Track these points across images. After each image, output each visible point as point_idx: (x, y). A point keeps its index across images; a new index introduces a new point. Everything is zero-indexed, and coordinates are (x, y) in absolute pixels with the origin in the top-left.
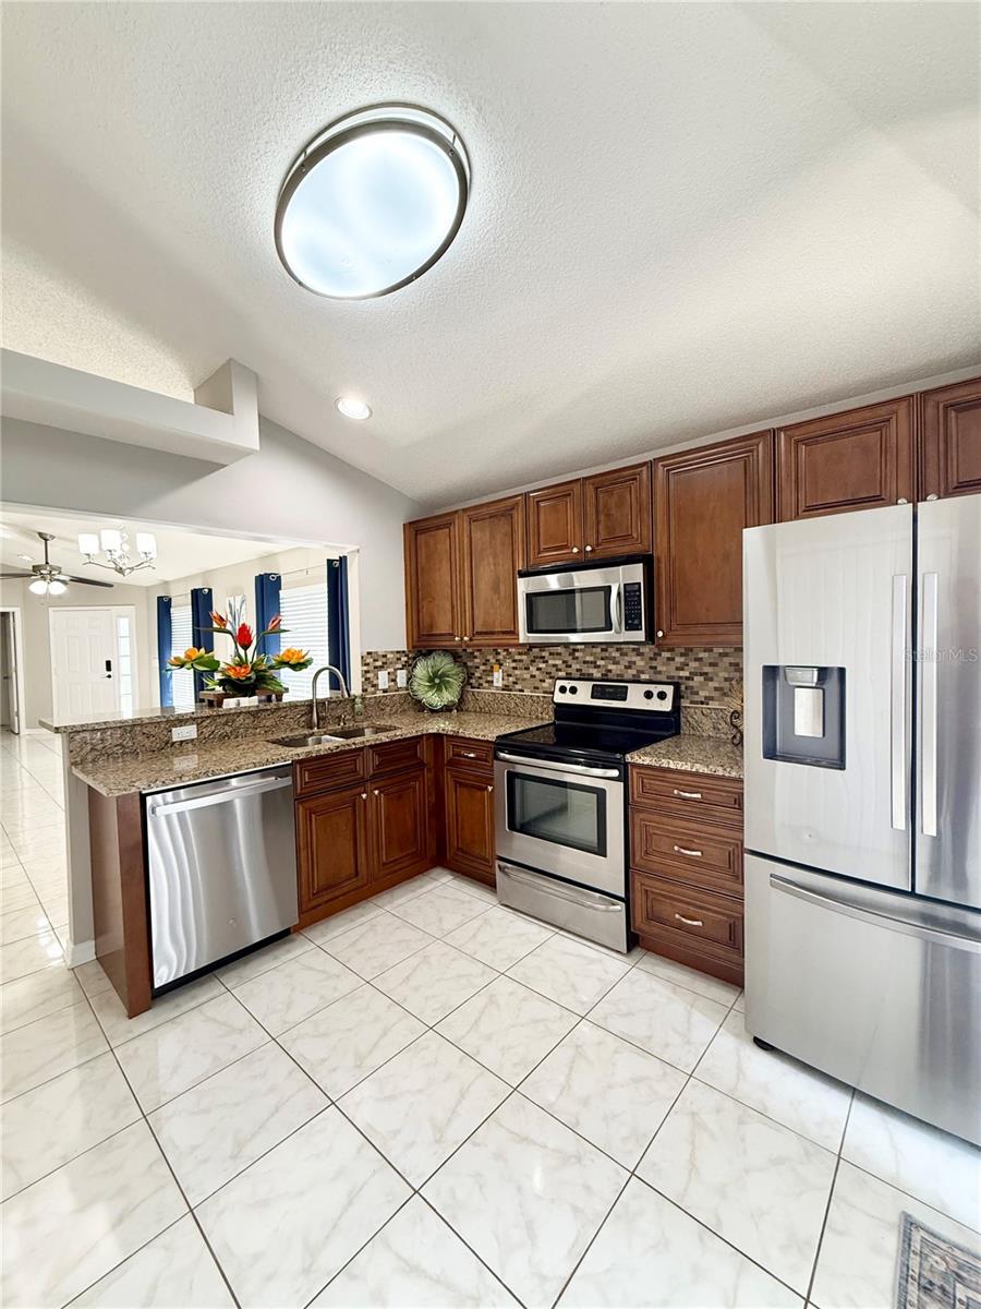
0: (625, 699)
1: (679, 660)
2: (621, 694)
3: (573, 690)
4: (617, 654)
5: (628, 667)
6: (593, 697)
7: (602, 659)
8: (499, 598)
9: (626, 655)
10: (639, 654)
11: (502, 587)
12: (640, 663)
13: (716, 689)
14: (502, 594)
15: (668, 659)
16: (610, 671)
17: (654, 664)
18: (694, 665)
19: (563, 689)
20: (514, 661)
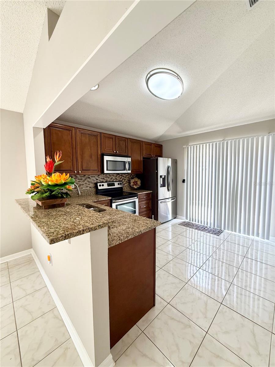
0: (115, 186)
1: (121, 177)
2: (114, 185)
3: (103, 185)
4: (109, 176)
5: (111, 179)
6: (108, 186)
7: (106, 177)
8: (92, 160)
9: (111, 176)
10: (113, 176)
11: (93, 157)
12: (114, 178)
13: (126, 182)
14: (93, 159)
15: (119, 177)
16: (108, 180)
17: (116, 178)
18: (123, 177)
19: (100, 186)
20: (79, 179)
